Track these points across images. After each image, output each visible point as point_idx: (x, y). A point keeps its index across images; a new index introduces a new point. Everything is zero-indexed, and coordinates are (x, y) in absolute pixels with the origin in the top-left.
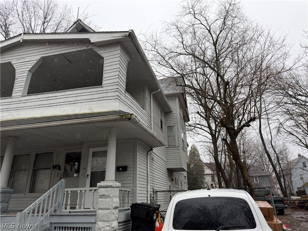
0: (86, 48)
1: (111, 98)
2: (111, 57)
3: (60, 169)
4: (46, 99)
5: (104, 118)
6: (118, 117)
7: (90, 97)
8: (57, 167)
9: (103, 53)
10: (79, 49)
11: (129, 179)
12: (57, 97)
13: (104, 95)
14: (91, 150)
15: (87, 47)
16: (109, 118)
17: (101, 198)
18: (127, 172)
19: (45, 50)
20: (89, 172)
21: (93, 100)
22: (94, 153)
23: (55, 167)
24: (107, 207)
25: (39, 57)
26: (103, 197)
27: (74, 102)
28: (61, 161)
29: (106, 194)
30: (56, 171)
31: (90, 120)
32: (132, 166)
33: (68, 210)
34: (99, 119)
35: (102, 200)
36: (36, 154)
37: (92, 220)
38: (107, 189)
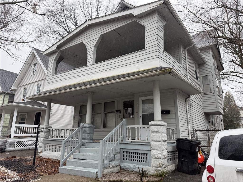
0: (130, 21)
1: (153, 57)
2: (150, 24)
3: (120, 112)
4: (107, 65)
5: (149, 74)
6: (160, 72)
7: (137, 59)
8: (119, 111)
9: (144, 22)
10: (126, 23)
11: (172, 120)
12: (115, 63)
13: (147, 56)
14: (141, 99)
15: (131, 20)
16: (153, 73)
18: (169, 115)
19: (102, 29)
20: (141, 115)
21: (139, 61)
22: (142, 101)
23: (117, 111)
24: (158, 140)
25: (100, 35)
26: (154, 132)
28: (121, 108)
29: (156, 130)
30: (119, 114)
31: (139, 76)
32: (174, 110)
33: (130, 140)
34: (145, 75)
35: (154, 134)
36: (105, 103)
37: (148, 148)
38: (156, 127)
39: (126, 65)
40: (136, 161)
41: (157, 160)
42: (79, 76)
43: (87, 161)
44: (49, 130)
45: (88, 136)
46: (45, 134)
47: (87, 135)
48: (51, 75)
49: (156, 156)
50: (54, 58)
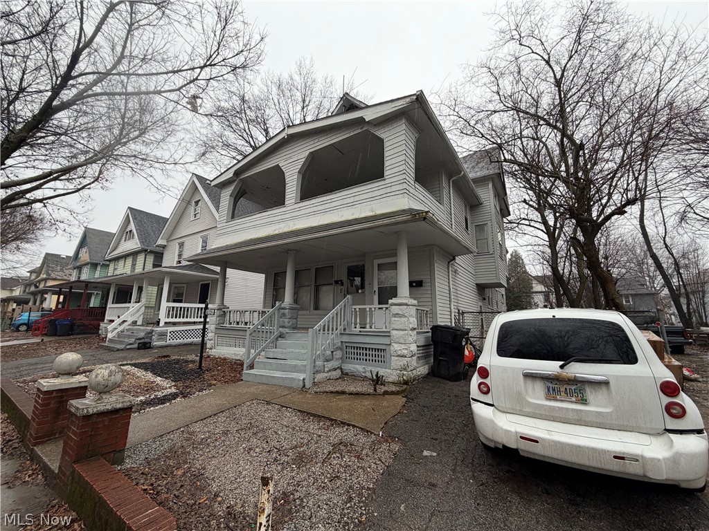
0: (360, 131)
1: (397, 193)
2: (393, 137)
3: (342, 284)
4: (320, 203)
5: (391, 220)
6: (409, 217)
7: (370, 195)
8: (340, 282)
9: (382, 133)
10: (352, 134)
11: (425, 296)
12: (333, 200)
13: (388, 190)
14: (376, 262)
15: (361, 129)
16: (398, 219)
17: (395, 317)
18: (422, 288)
19: (312, 142)
20: (376, 288)
21: (375, 198)
22: (379, 265)
23: (337, 282)
24: (402, 328)
25: (307, 153)
26: (397, 316)
27: (352, 204)
28: (343, 276)
29: (400, 312)
30: (339, 287)
31: (374, 224)
32: (428, 281)
33: (358, 329)
34: (385, 222)
35: (396, 319)
36: (316, 269)
37: (386, 341)
38: (401, 307)
39: (352, 205)
40: (366, 360)
41: (400, 358)
42: (271, 223)
43: (288, 362)
44: (224, 312)
45: (289, 322)
46: (218, 319)
47: (287, 320)
48: (225, 221)
49: (399, 353)
50: (231, 192)
